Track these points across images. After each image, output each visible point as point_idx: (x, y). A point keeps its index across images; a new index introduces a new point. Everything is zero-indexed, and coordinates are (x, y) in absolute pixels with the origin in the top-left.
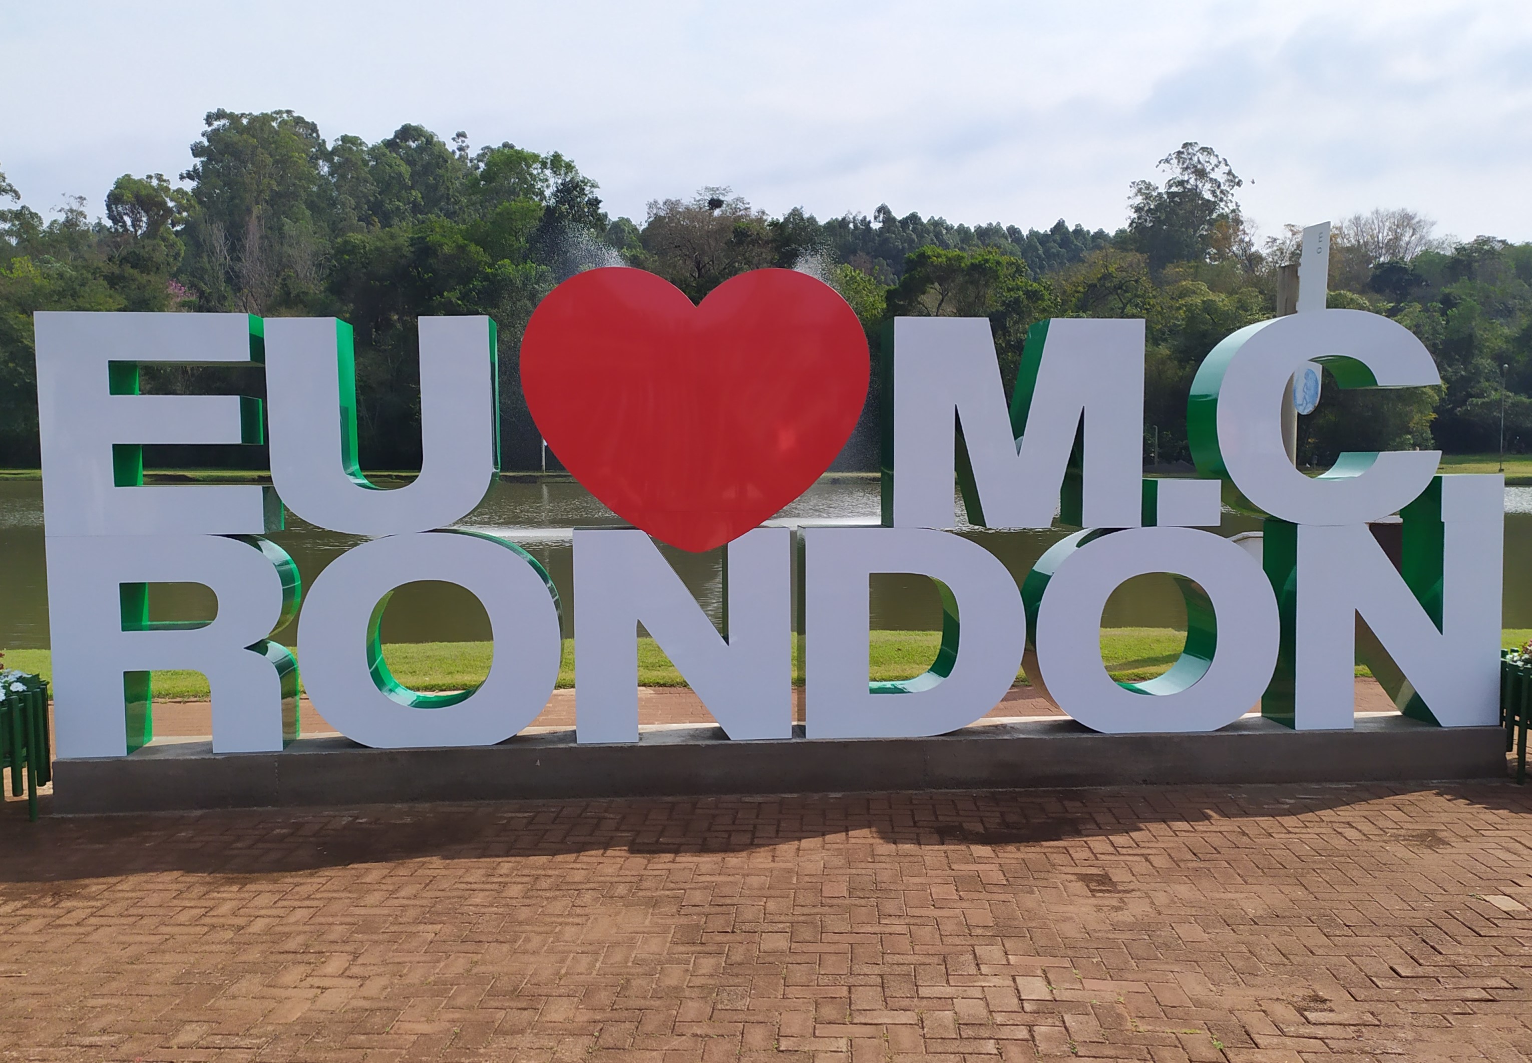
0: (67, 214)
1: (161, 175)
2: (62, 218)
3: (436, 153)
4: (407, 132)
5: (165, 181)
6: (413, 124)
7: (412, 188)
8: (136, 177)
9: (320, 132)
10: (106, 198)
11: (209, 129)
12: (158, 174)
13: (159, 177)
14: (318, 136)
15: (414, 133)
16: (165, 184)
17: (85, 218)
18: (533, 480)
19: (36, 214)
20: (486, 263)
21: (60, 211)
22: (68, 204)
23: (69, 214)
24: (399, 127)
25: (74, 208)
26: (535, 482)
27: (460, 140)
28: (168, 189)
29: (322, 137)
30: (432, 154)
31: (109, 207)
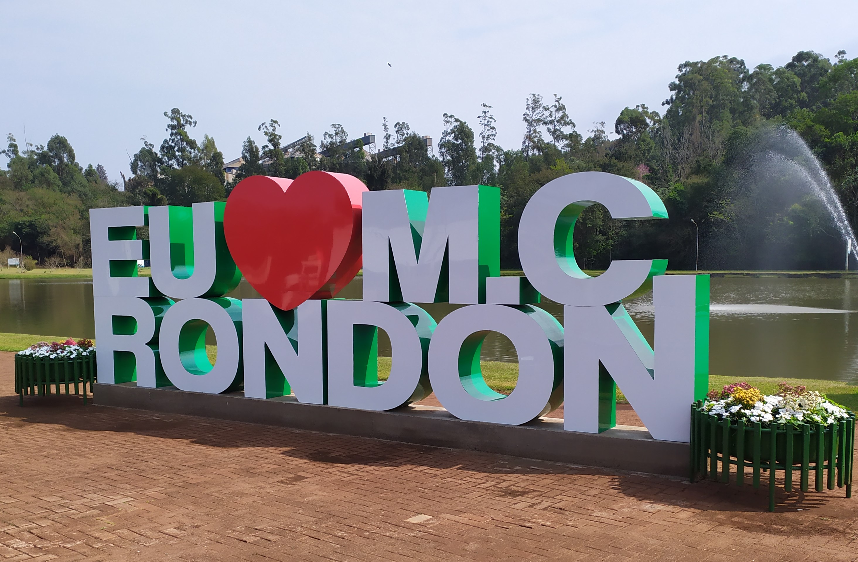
0: (595, 133)
1: (644, 105)
2: (592, 135)
3: (820, 66)
4: (800, 57)
5: (646, 108)
6: (805, 51)
7: (802, 91)
8: (631, 108)
9: (746, 65)
10: (615, 122)
11: (680, 74)
12: (642, 104)
13: (643, 106)
14: (745, 67)
15: (806, 56)
16: (646, 110)
17: (604, 133)
18: (838, 276)
19: (580, 135)
20: (825, 136)
21: (592, 131)
22: (596, 127)
23: (596, 132)
24: (796, 54)
25: (599, 129)
26: (839, 278)
27: (841, 56)
28: (647, 112)
29: (747, 68)
30: (818, 67)
31: (616, 127)
